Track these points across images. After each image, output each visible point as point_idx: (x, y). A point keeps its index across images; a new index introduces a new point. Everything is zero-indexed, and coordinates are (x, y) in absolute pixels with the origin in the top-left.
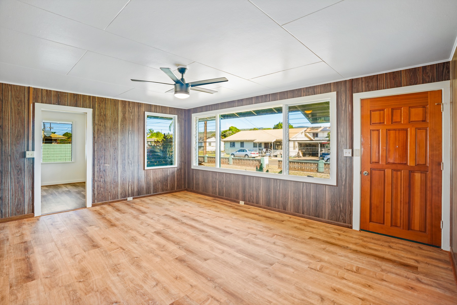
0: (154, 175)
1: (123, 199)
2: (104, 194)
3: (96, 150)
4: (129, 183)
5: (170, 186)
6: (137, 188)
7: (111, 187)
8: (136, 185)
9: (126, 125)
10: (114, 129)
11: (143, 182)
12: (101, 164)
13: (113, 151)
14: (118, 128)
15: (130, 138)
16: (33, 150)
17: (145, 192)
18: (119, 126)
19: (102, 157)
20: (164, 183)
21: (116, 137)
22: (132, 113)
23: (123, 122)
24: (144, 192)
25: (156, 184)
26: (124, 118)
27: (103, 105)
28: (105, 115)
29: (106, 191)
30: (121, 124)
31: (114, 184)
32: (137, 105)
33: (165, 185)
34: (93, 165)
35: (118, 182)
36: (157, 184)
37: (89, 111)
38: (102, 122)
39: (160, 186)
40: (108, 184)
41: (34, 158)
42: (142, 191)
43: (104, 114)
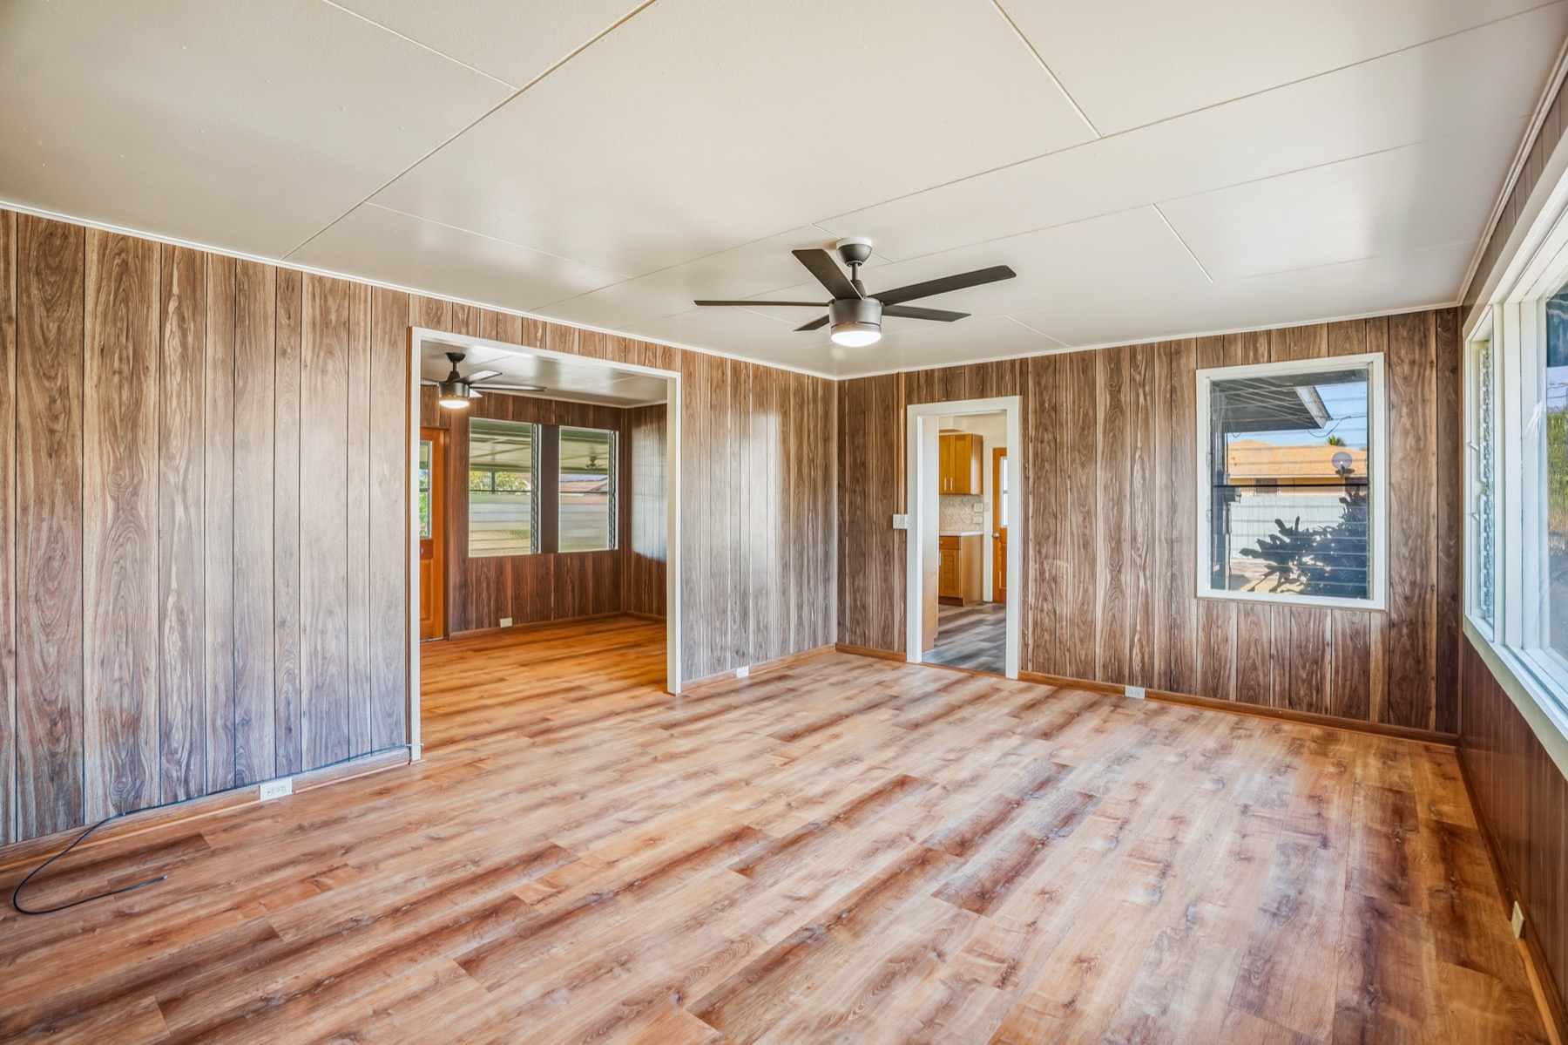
0: (1242, 626)
1: (1110, 684)
2: (1052, 653)
3: (1030, 514)
4: (1134, 637)
5: (1335, 693)
6: (1166, 661)
7: (1073, 635)
8: (1160, 648)
9: (1122, 430)
10: (1082, 449)
11: (1191, 645)
12: (1046, 557)
13: (1081, 519)
14: (1094, 445)
15: (1140, 475)
16: (906, 512)
17: (1199, 686)
18: (1100, 436)
19: (1048, 537)
20: (1297, 669)
21: (1088, 473)
22: (1144, 386)
23: (1114, 422)
24: (1193, 683)
25: (1254, 664)
26: (1116, 407)
27: (1047, 380)
28: (1055, 408)
29: (1058, 645)
30: (1105, 428)
31: (1083, 628)
32: (1165, 353)
33: (1303, 681)
34: (1024, 560)
35: (1093, 622)
36: (1260, 668)
37: (1012, 404)
38: (1046, 430)
39: (1273, 678)
40: (1064, 623)
41: (906, 530)
42: (1186, 676)
43: (1053, 404)
